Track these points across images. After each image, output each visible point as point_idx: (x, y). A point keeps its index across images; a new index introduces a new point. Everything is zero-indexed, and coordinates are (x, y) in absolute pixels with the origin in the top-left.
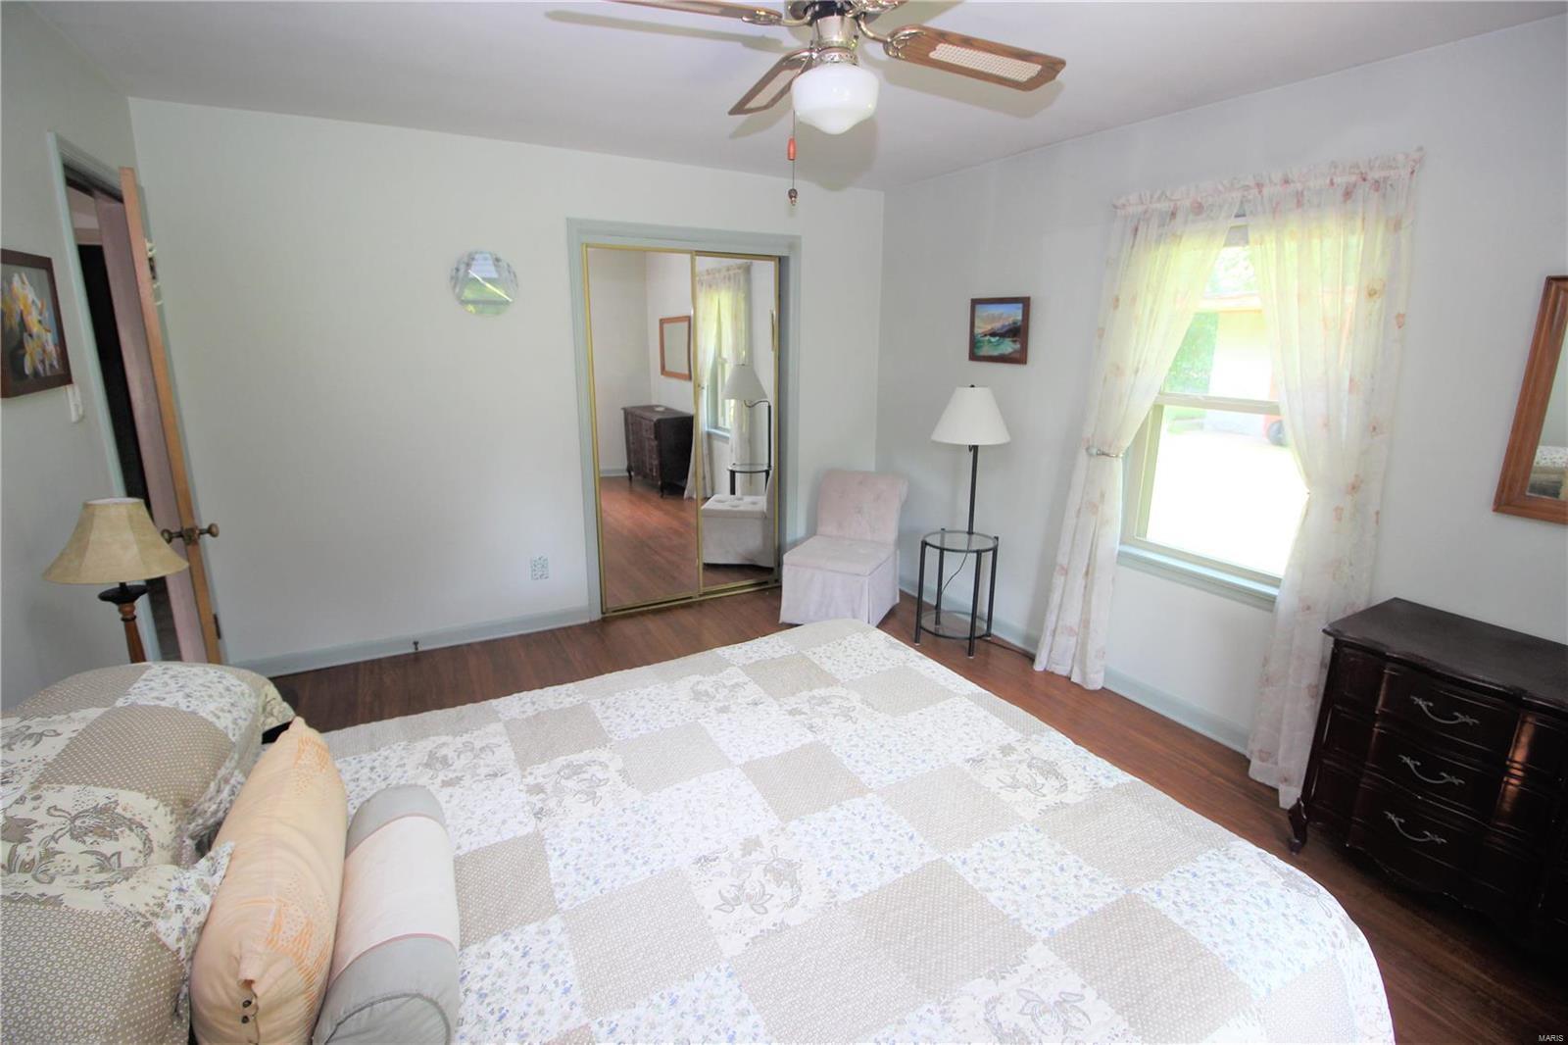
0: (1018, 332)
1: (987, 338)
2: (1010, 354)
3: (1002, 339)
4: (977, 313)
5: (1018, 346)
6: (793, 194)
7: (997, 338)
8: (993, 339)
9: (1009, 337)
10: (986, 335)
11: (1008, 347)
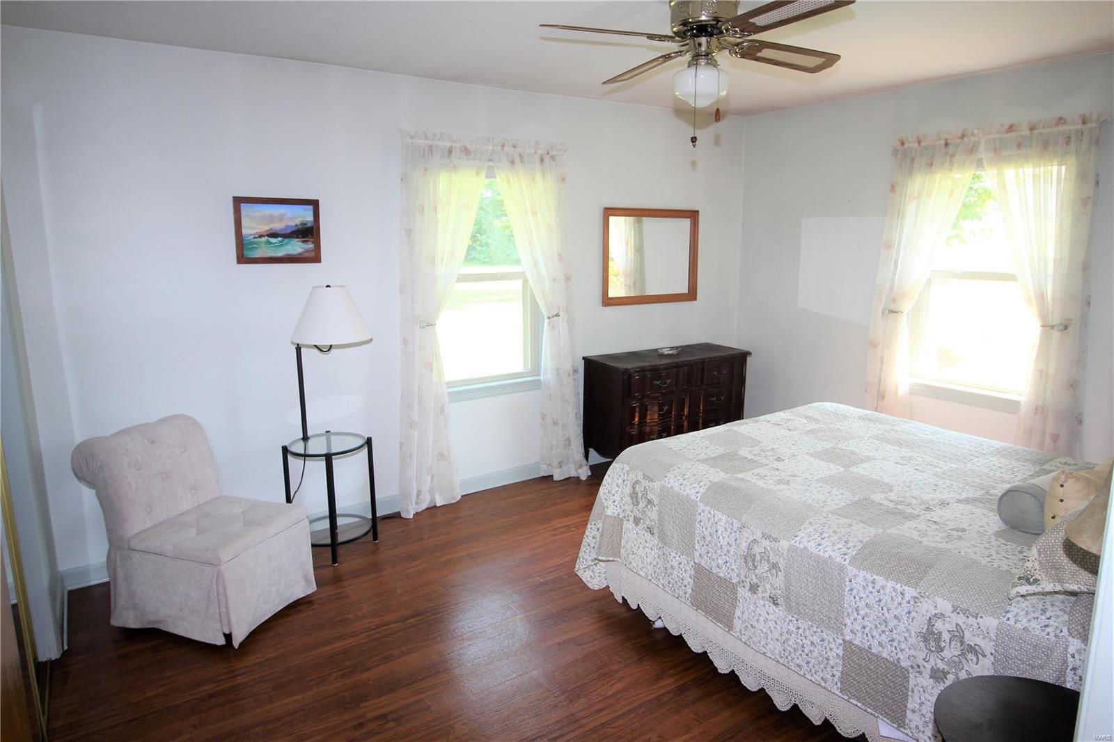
0: (309, 232)
1: (264, 239)
2: (299, 254)
3: (286, 241)
4: (243, 213)
5: (311, 246)
6: (694, 140)
7: (280, 239)
8: (273, 240)
9: (297, 237)
10: (261, 236)
11: (296, 247)
